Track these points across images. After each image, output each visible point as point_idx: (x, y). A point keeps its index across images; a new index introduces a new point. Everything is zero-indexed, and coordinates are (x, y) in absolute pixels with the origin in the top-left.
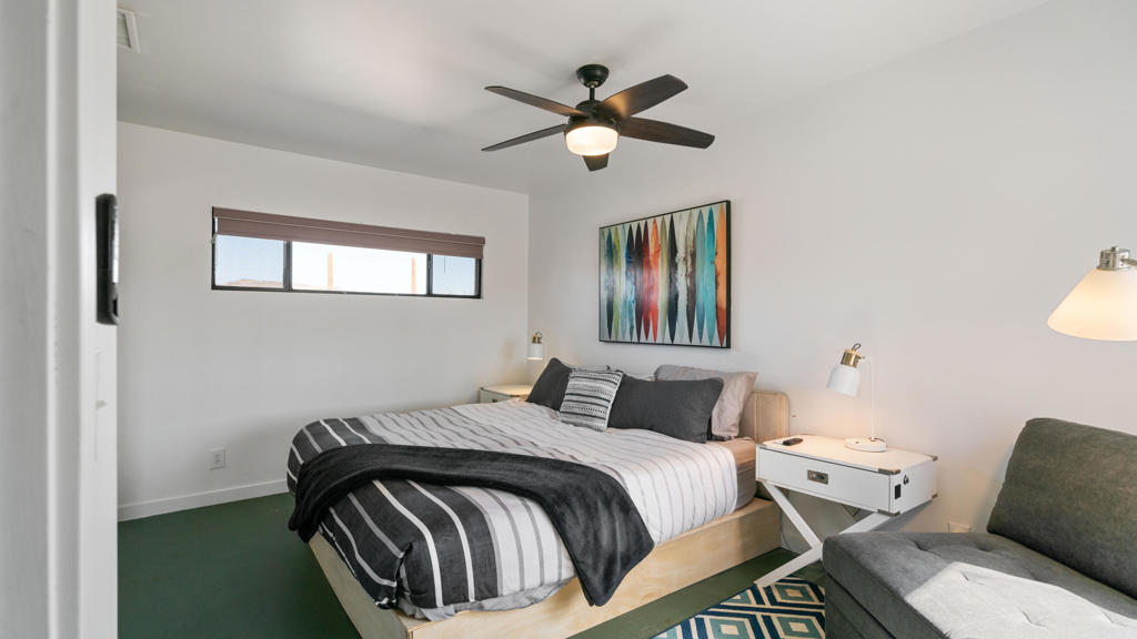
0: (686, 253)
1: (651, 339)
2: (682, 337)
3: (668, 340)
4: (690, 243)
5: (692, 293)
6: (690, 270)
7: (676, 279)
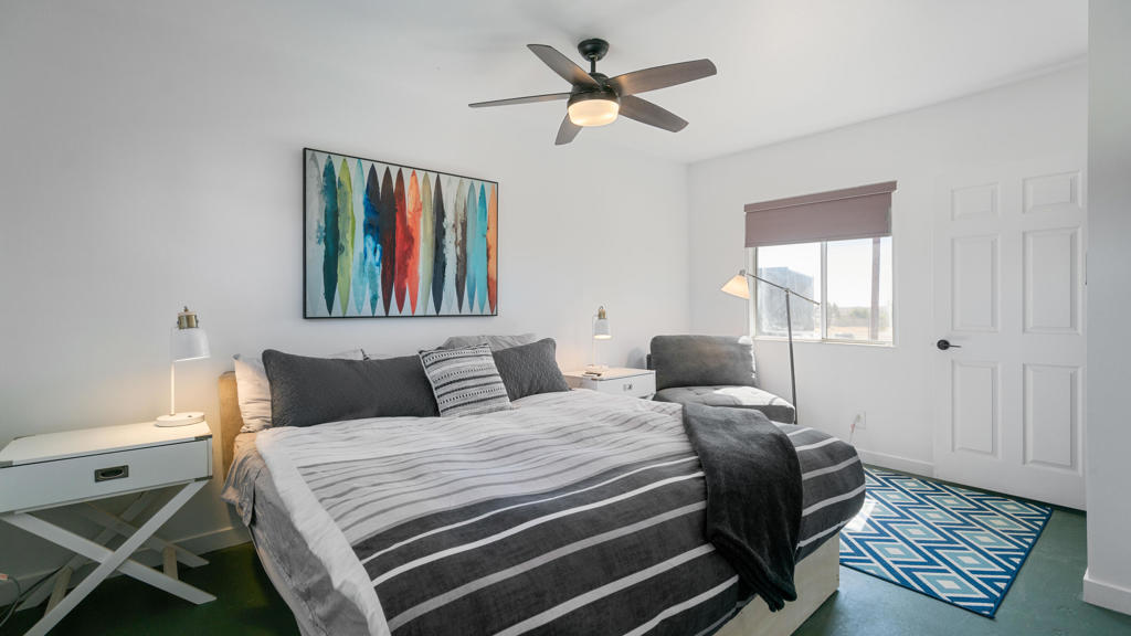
0: (456, 220)
1: (407, 310)
2: (449, 308)
3: (431, 310)
4: (461, 211)
5: (462, 262)
6: (460, 238)
7: (443, 246)
